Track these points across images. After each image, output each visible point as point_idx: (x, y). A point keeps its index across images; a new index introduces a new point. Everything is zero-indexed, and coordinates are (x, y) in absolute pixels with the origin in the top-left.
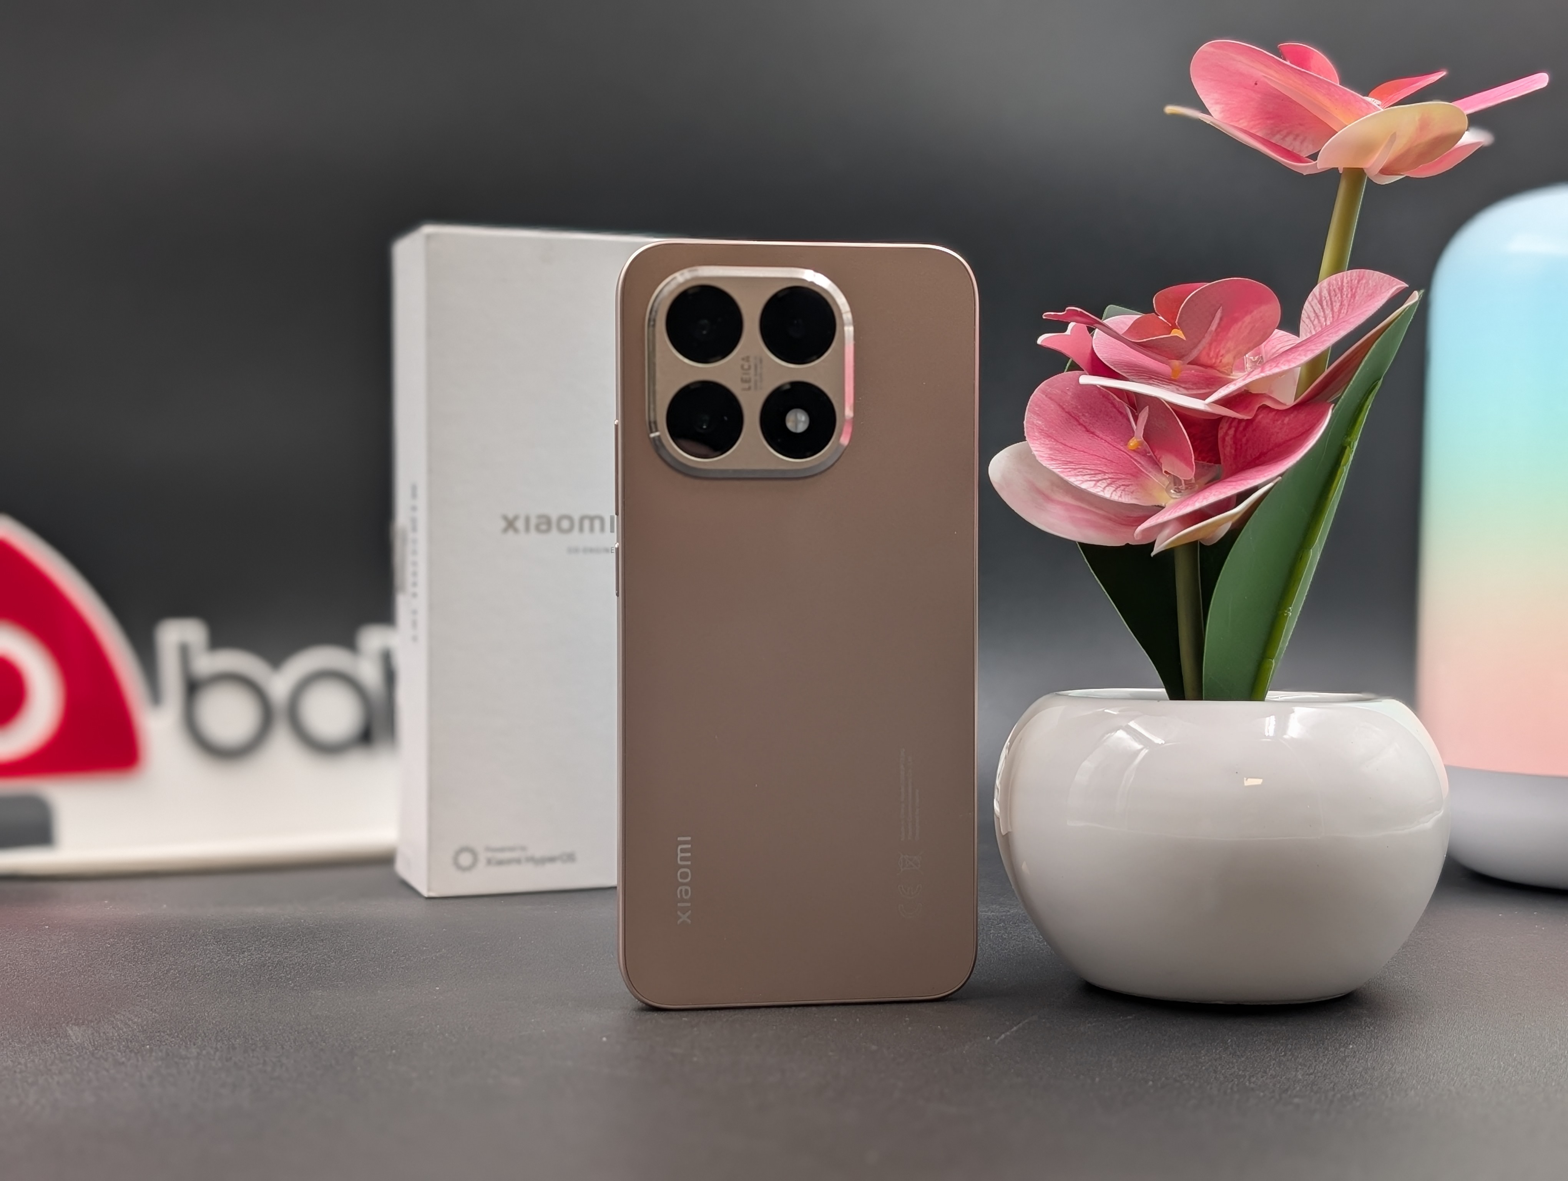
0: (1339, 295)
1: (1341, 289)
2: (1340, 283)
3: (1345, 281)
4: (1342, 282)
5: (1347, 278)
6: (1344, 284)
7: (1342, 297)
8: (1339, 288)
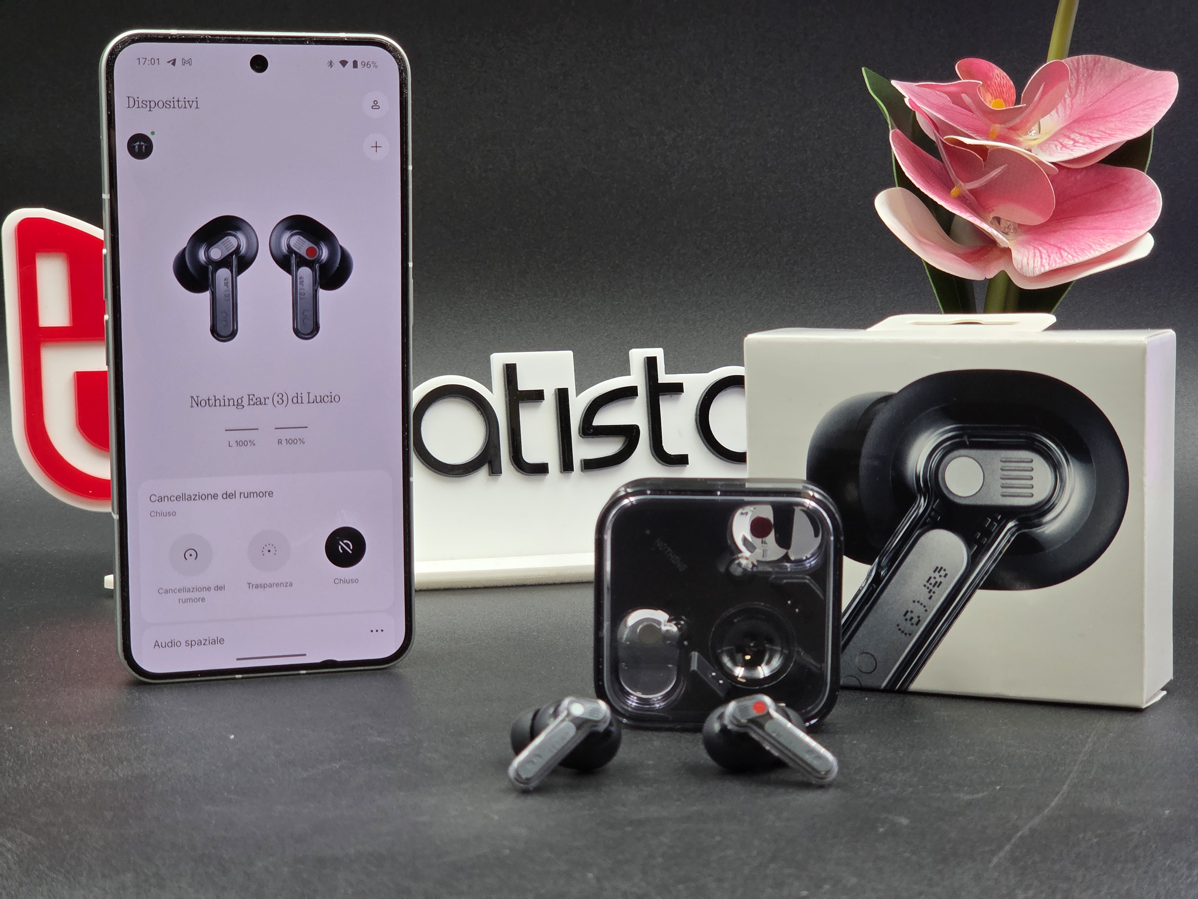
0: (1075, 74)
1: (1077, 70)
2: (1076, 65)
3: (1081, 63)
4: (1078, 64)
5: (1082, 61)
6: (1080, 66)
7: (1078, 76)
8: (1075, 69)
